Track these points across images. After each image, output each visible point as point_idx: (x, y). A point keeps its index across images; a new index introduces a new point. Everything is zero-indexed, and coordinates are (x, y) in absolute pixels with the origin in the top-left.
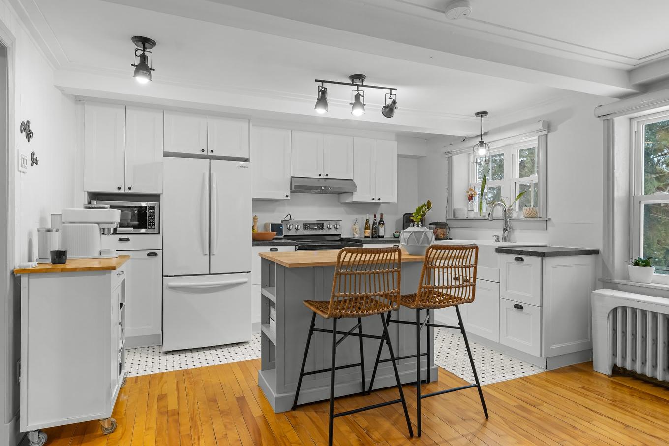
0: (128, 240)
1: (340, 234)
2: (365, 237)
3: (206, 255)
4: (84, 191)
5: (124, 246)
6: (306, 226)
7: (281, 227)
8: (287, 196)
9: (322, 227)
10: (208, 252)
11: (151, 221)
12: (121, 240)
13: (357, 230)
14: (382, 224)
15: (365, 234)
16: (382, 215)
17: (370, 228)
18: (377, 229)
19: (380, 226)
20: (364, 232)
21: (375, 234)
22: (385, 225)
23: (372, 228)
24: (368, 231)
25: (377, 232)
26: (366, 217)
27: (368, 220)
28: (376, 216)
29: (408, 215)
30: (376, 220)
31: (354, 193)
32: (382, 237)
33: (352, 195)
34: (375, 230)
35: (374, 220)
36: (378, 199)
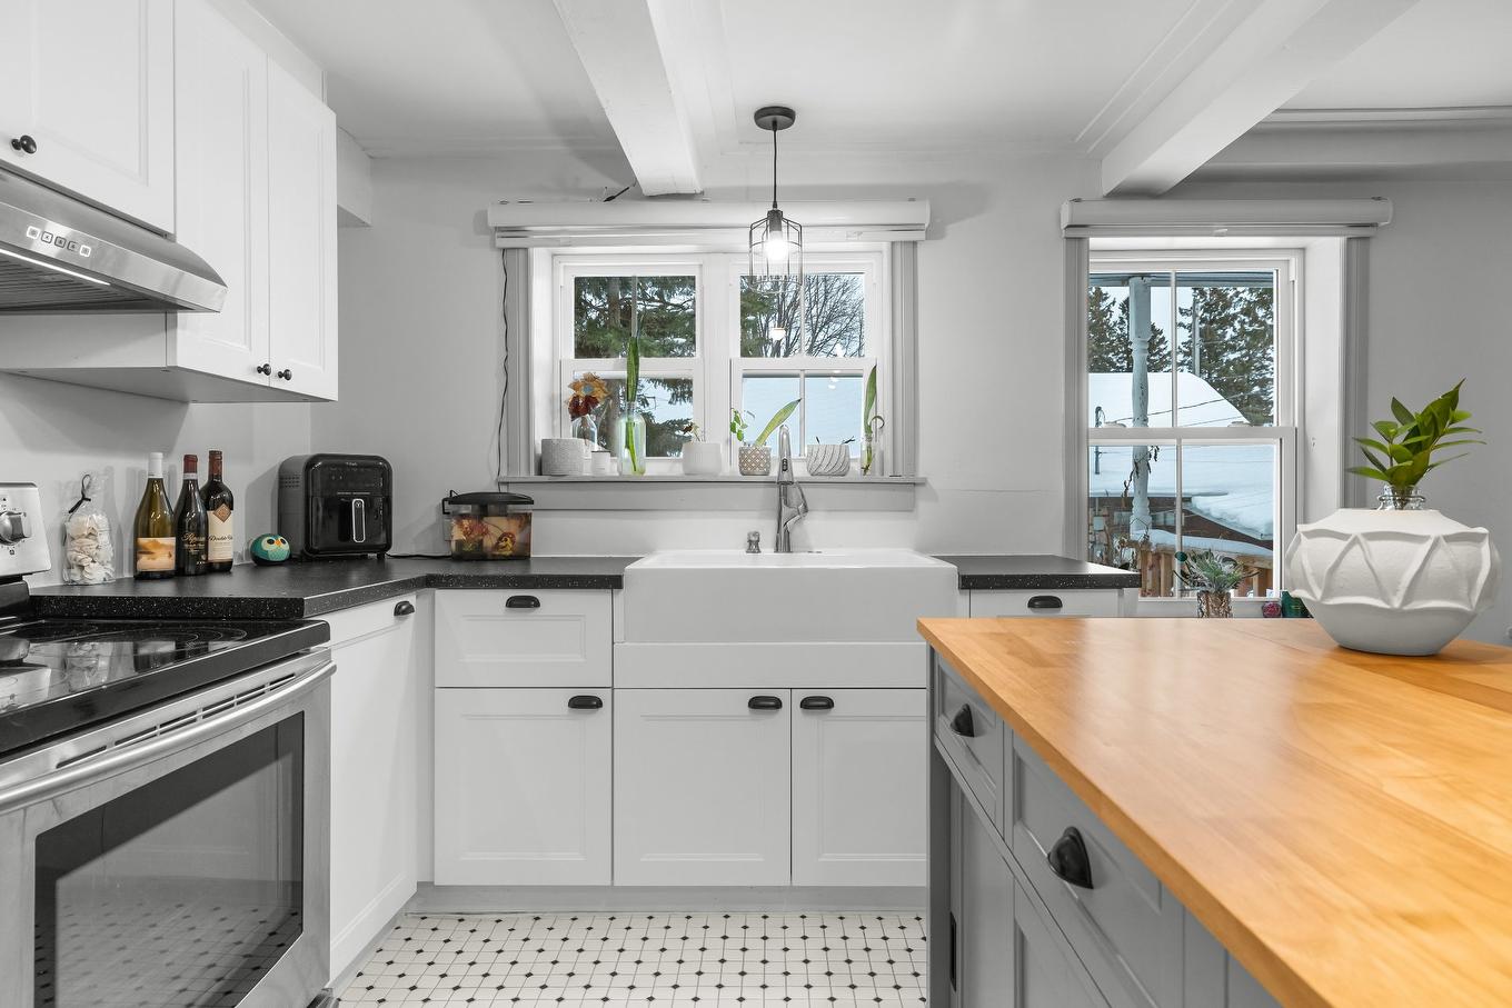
1: (18, 578)
2: (143, 577)
13: (104, 539)
14: (223, 501)
15: (146, 563)
16: (215, 458)
17: (169, 529)
18: (202, 528)
19: (210, 513)
20: (137, 551)
21: (198, 557)
22: (231, 508)
23: (179, 529)
24: (161, 540)
25: (206, 543)
26: (142, 464)
27: (151, 482)
28: (190, 463)
29: (328, 461)
30: (195, 482)
31: (181, 315)
32: (225, 568)
33: (169, 326)
34: (198, 535)
35: (186, 483)
36: (280, 375)
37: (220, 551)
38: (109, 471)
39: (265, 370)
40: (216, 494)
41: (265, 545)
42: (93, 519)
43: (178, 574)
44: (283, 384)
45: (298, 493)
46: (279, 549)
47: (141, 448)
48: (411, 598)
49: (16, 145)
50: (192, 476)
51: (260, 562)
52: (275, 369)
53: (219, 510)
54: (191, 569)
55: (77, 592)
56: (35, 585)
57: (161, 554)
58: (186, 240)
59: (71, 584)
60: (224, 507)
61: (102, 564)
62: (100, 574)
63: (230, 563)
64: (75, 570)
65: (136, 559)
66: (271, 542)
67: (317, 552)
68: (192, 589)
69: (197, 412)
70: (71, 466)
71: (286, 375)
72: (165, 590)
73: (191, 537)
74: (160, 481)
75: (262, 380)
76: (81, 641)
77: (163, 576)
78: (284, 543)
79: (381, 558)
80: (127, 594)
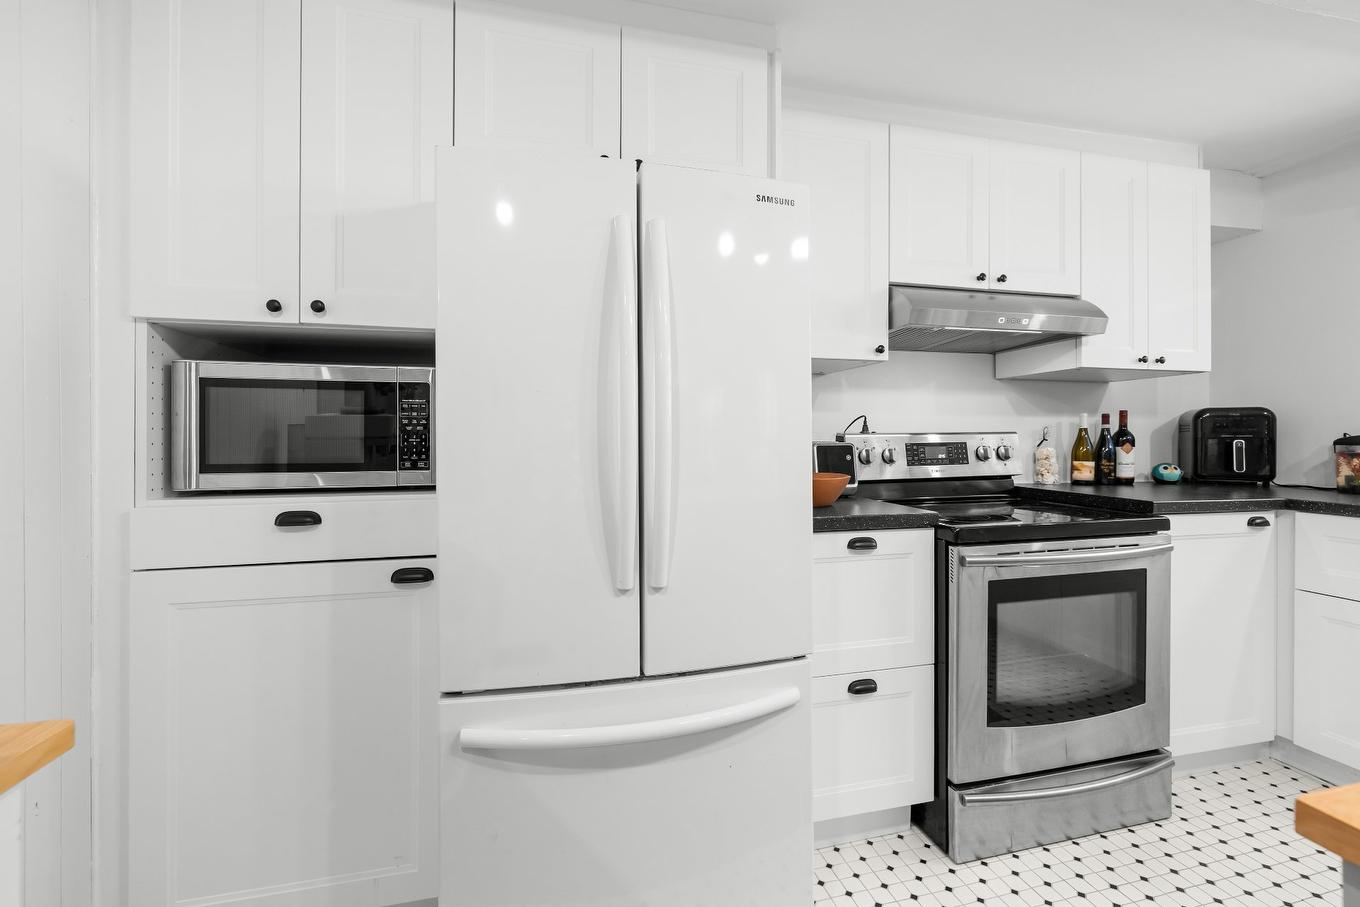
0: (313, 519)
1: (1009, 477)
2: (1076, 483)
3: (624, 592)
4: (136, 320)
5: (298, 542)
6: (917, 453)
7: (848, 457)
8: (880, 350)
9: (963, 454)
10: (632, 582)
11: (414, 440)
12: (287, 520)
13: (1053, 460)
14: (1127, 441)
15: (1077, 475)
16: (1123, 415)
17: (1091, 456)
18: (1112, 457)
19: (1118, 449)
20: (1073, 468)
21: (1109, 474)
22: (1133, 445)
23: (1097, 456)
24: (1085, 463)
25: (1115, 466)
26: (1075, 420)
27: (1081, 430)
28: (1106, 419)
29: (1214, 414)
30: (1108, 430)
31: (1084, 339)
32: (1129, 482)
33: (1077, 346)
34: (1109, 461)
35: (1103, 430)
36: (1157, 361)
37: (1124, 472)
38: (1059, 425)
39: (1144, 360)
40: (1124, 437)
41: (1161, 470)
42: (1048, 450)
43: (1097, 482)
44: (1160, 366)
45: (1189, 435)
46: (1174, 473)
47: (1076, 411)
48: (1269, 516)
49: (999, 280)
50: (1106, 426)
51: (1158, 481)
52: (1151, 358)
53: (1124, 447)
54: (1104, 481)
55: (1040, 487)
56: (1018, 482)
57: (1087, 471)
58: (1087, 297)
59: (1038, 483)
60: (1128, 445)
61: (1052, 474)
62: (1052, 480)
63: (1132, 480)
64: (1040, 476)
65: (1072, 473)
66: (1166, 468)
67: (1204, 477)
68: (1105, 492)
69: (1114, 387)
70: (1038, 422)
71: (1161, 361)
72: (1088, 491)
73: (1104, 462)
74: (1086, 430)
75: (1143, 366)
76: (1043, 511)
77: (1087, 483)
78: (1176, 469)
79: (1266, 486)
80: (1067, 491)
